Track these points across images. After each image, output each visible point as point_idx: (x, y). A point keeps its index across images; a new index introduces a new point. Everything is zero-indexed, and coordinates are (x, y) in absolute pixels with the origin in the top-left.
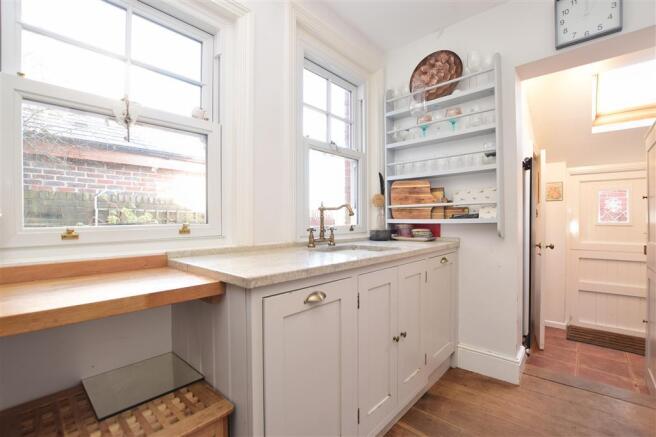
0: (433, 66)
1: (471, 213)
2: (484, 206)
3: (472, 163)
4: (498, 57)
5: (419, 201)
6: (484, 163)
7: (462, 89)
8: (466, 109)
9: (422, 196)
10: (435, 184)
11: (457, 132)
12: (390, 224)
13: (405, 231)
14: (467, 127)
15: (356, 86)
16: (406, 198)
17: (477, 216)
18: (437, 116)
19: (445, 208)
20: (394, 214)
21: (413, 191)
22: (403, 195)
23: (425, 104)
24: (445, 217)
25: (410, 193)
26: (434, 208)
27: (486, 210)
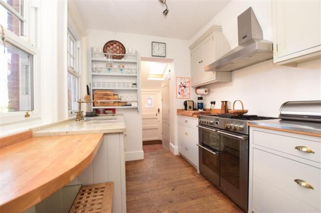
0: (112, 45)
1: (128, 104)
2: (133, 102)
3: (128, 86)
4: (136, 52)
5: (108, 99)
6: (133, 87)
7: (125, 59)
8: (126, 66)
9: (109, 97)
10: (115, 92)
11: (123, 74)
12: (93, 109)
13: (102, 112)
14: (126, 73)
15: (76, 40)
16: (102, 98)
17: (131, 105)
18: (115, 66)
19: (119, 102)
20: (95, 104)
21: (106, 95)
22: (101, 96)
23: (112, 60)
24: (119, 106)
25: (104, 96)
26: (115, 102)
27: (134, 103)
